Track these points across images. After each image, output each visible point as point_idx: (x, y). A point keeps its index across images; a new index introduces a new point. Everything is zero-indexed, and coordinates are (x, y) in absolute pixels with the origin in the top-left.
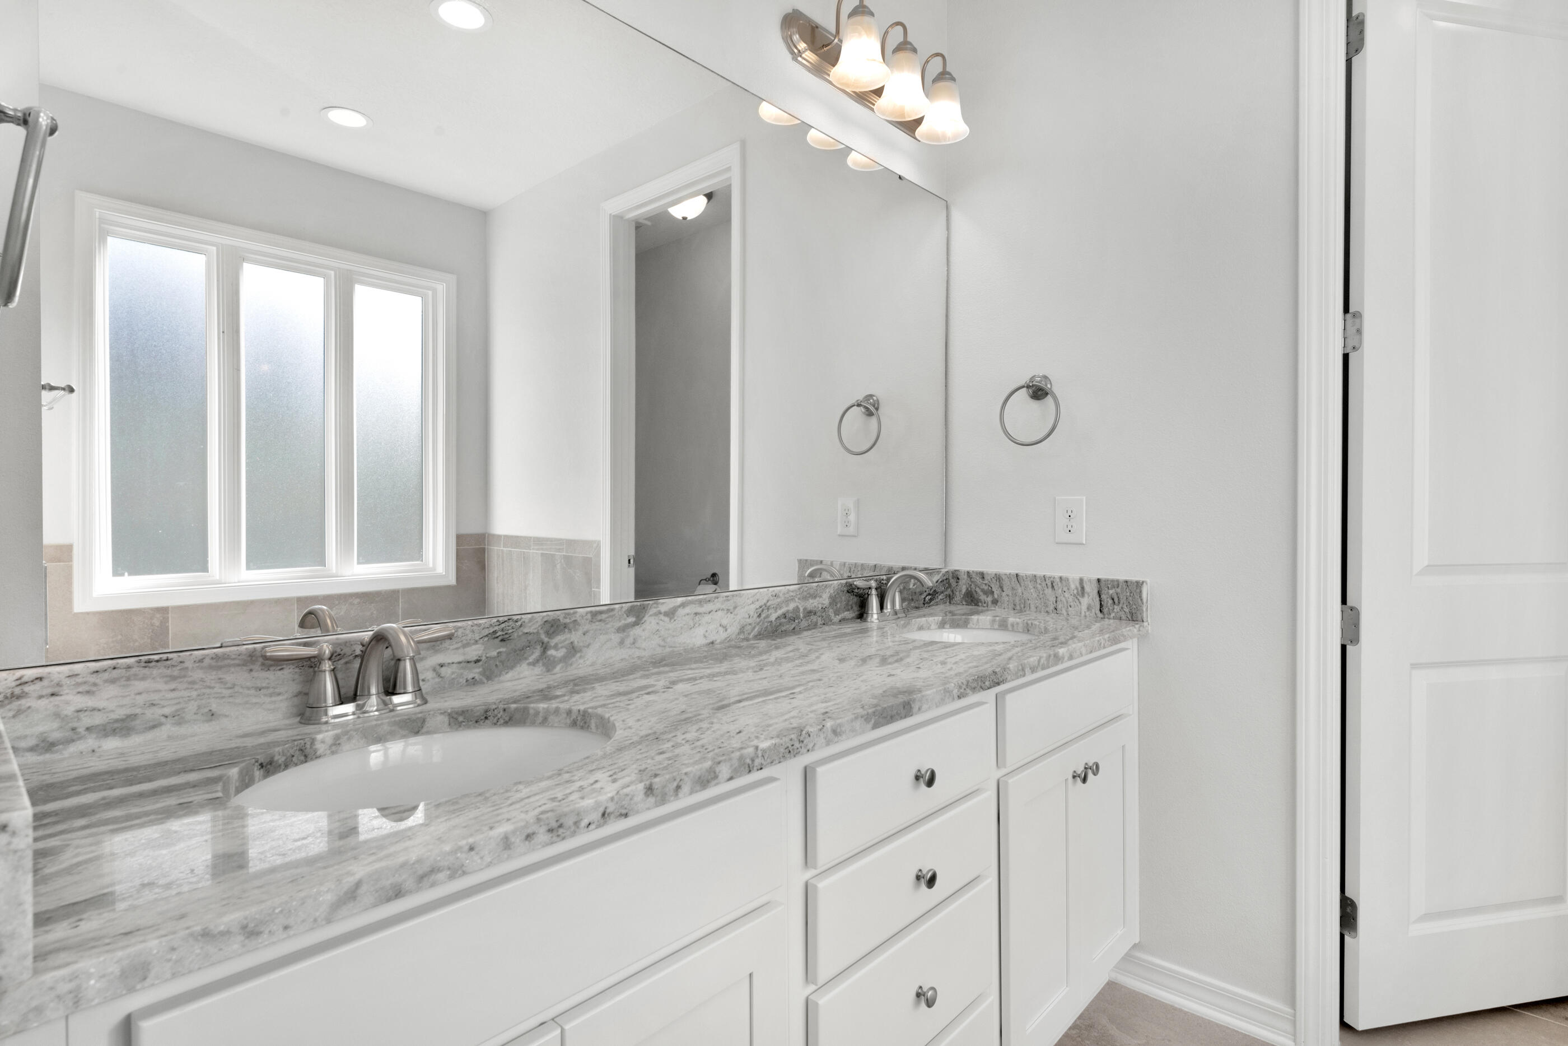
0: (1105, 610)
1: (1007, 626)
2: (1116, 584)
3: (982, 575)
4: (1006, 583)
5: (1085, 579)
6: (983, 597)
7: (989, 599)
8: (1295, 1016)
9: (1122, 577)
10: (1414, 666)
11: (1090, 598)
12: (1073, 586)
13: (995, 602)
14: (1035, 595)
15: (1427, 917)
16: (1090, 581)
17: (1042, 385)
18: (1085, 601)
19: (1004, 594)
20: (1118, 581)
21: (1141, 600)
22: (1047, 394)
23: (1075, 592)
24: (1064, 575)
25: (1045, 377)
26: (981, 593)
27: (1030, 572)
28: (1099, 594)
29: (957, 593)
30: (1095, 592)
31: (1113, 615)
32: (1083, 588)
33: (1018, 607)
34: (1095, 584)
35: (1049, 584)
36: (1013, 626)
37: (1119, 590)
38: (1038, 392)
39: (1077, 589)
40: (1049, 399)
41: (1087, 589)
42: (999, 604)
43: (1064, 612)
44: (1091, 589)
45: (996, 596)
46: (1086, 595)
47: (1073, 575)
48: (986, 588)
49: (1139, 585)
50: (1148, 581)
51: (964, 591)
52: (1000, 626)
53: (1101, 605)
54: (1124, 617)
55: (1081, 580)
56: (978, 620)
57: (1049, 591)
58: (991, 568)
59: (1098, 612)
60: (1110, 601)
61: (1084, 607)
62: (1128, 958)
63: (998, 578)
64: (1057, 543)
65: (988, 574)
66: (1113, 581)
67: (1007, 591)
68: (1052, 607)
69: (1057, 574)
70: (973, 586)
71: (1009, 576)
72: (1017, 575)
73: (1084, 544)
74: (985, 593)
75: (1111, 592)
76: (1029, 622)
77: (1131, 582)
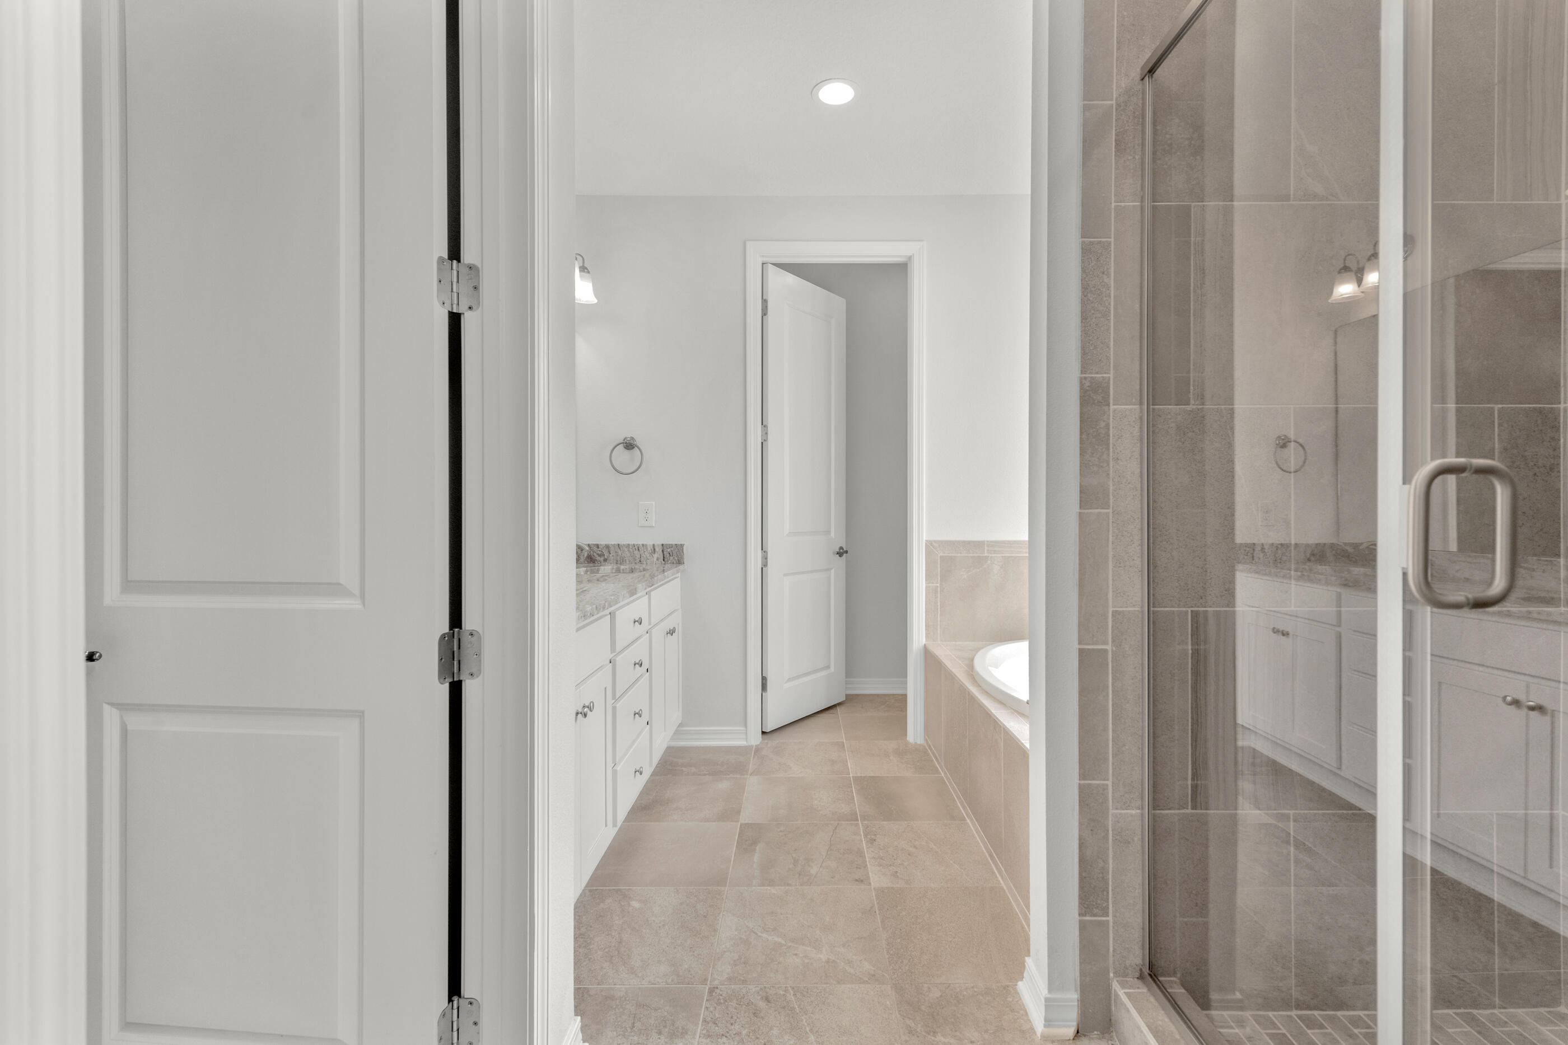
0: (666, 560)
1: (620, 571)
2: (671, 546)
3: (598, 546)
4: (612, 549)
5: (656, 545)
6: (598, 558)
7: (602, 559)
8: (746, 730)
9: (674, 543)
10: (785, 575)
11: (658, 554)
12: (649, 549)
13: (605, 560)
14: (629, 555)
15: (789, 680)
16: (658, 545)
17: (632, 442)
18: (656, 556)
19: (611, 555)
20: (672, 544)
21: (683, 552)
22: (634, 448)
23: (651, 551)
24: (645, 543)
25: (632, 438)
26: (597, 556)
27: (626, 543)
28: (663, 551)
29: (582, 557)
30: (661, 551)
31: (670, 562)
32: (654, 549)
33: (619, 562)
34: (661, 547)
35: (637, 548)
36: (623, 570)
37: (672, 549)
38: (629, 445)
39: (651, 550)
40: (636, 450)
41: (657, 549)
42: (608, 561)
43: (645, 562)
44: (659, 550)
45: (606, 557)
46: (656, 553)
47: (649, 543)
48: (600, 553)
49: (682, 546)
50: (685, 543)
51: (586, 555)
52: (616, 571)
53: (664, 557)
54: (675, 562)
55: (654, 545)
56: (604, 569)
57: (636, 552)
58: (603, 542)
59: (662, 561)
60: (668, 555)
61: (655, 559)
62: (677, 732)
63: (607, 547)
64: (641, 527)
65: (601, 545)
66: (670, 545)
67: (613, 553)
68: (638, 560)
69: (640, 543)
70: (592, 552)
71: (614, 545)
72: (618, 544)
73: (653, 527)
74: (600, 555)
75: (668, 550)
76: (633, 567)
77: (679, 545)
